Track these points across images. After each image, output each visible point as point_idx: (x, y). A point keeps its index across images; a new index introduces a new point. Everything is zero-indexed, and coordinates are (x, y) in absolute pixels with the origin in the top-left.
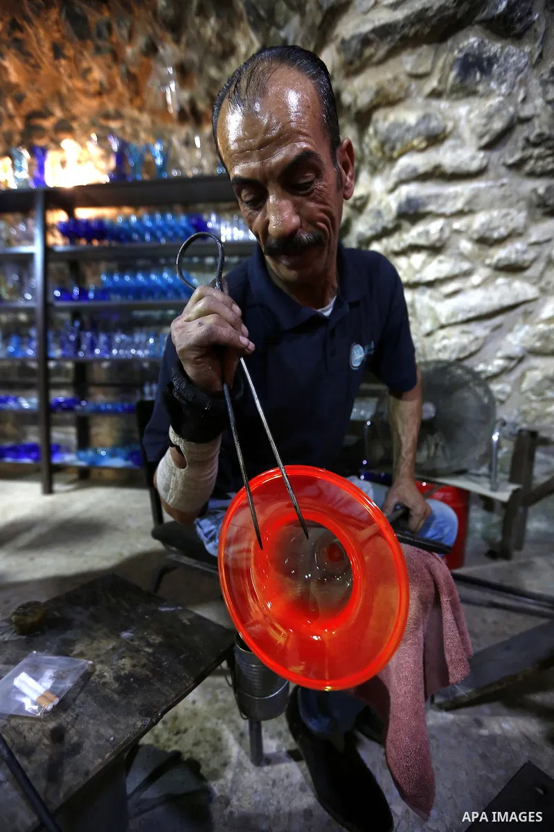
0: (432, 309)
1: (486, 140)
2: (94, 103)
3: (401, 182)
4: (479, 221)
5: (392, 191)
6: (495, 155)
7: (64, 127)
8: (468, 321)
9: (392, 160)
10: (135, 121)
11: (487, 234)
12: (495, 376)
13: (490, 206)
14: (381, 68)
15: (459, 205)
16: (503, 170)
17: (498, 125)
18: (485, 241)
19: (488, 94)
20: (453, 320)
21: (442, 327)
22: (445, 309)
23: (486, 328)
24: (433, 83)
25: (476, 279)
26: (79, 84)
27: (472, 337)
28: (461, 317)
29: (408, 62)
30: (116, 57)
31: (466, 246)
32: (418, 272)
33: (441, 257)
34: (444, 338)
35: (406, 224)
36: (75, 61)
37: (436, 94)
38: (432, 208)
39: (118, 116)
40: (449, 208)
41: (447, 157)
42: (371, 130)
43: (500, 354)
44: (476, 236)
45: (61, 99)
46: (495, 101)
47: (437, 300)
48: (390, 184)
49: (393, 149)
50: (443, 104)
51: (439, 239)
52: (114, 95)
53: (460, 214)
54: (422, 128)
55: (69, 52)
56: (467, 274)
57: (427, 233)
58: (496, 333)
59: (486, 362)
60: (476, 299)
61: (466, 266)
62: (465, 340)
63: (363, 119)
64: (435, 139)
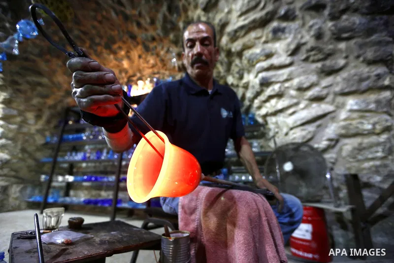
0: (285, 122)
1: (289, 53)
2: (150, 71)
3: (259, 72)
4: (295, 82)
5: (256, 76)
6: (296, 58)
7: (140, 79)
8: (303, 124)
9: (253, 66)
10: (164, 74)
11: (302, 86)
12: (325, 150)
13: (299, 76)
14: (244, 38)
15: (285, 77)
16: (301, 62)
17: (293, 47)
18: (301, 89)
19: (286, 38)
20: (295, 125)
21: (291, 129)
22: (291, 121)
23: (313, 127)
24: (263, 39)
25: (302, 106)
26: (146, 65)
27: (306, 132)
28: (299, 123)
29: (253, 35)
30: (158, 55)
31: (293, 92)
32: (274, 107)
33: (283, 99)
34: (294, 134)
35: (265, 88)
36: (145, 59)
37: (266, 42)
38: (273, 80)
39: (158, 73)
40: (281, 79)
41: (275, 61)
42: (244, 58)
43: (325, 138)
44: (296, 88)
45: (140, 71)
46: (289, 40)
47: (287, 117)
48: (255, 74)
49: (253, 62)
50: (269, 45)
51: (280, 91)
52: (157, 67)
53: (287, 80)
54: (263, 53)
55: (144, 56)
56: (297, 104)
57: (274, 90)
58: (320, 128)
59: (319, 143)
60: (304, 114)
61: (295, 101)
62: (304, 133)
63: (240, 54)
64: (269, 56)
